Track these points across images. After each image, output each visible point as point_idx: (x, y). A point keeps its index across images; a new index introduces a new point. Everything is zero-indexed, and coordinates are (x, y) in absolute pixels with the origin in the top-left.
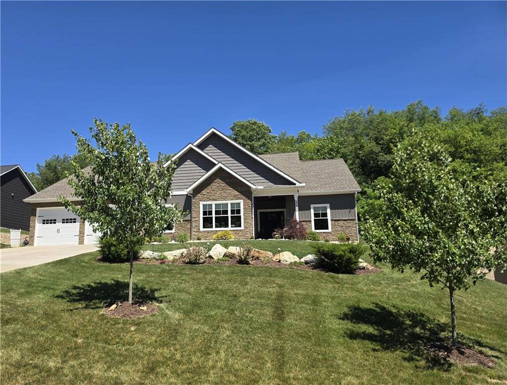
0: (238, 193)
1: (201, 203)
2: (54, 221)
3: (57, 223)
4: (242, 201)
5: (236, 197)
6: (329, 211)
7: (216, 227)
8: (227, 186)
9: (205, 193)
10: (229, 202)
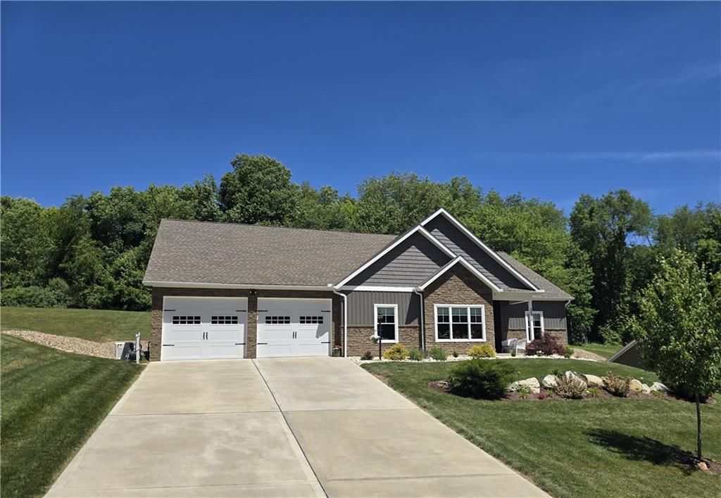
0: (478, 296)
1: (435, 305)
2: (197, 320)
3: (201, 323)
4: (483, 306)
5: (475, 301)
6: (542, 319)
7: (454, 337)
8: (466, 287)
9: (439, 293)
10: (469, 307)
